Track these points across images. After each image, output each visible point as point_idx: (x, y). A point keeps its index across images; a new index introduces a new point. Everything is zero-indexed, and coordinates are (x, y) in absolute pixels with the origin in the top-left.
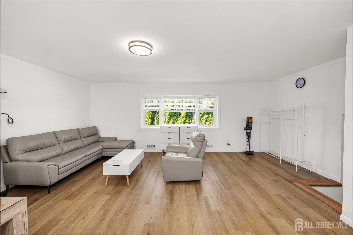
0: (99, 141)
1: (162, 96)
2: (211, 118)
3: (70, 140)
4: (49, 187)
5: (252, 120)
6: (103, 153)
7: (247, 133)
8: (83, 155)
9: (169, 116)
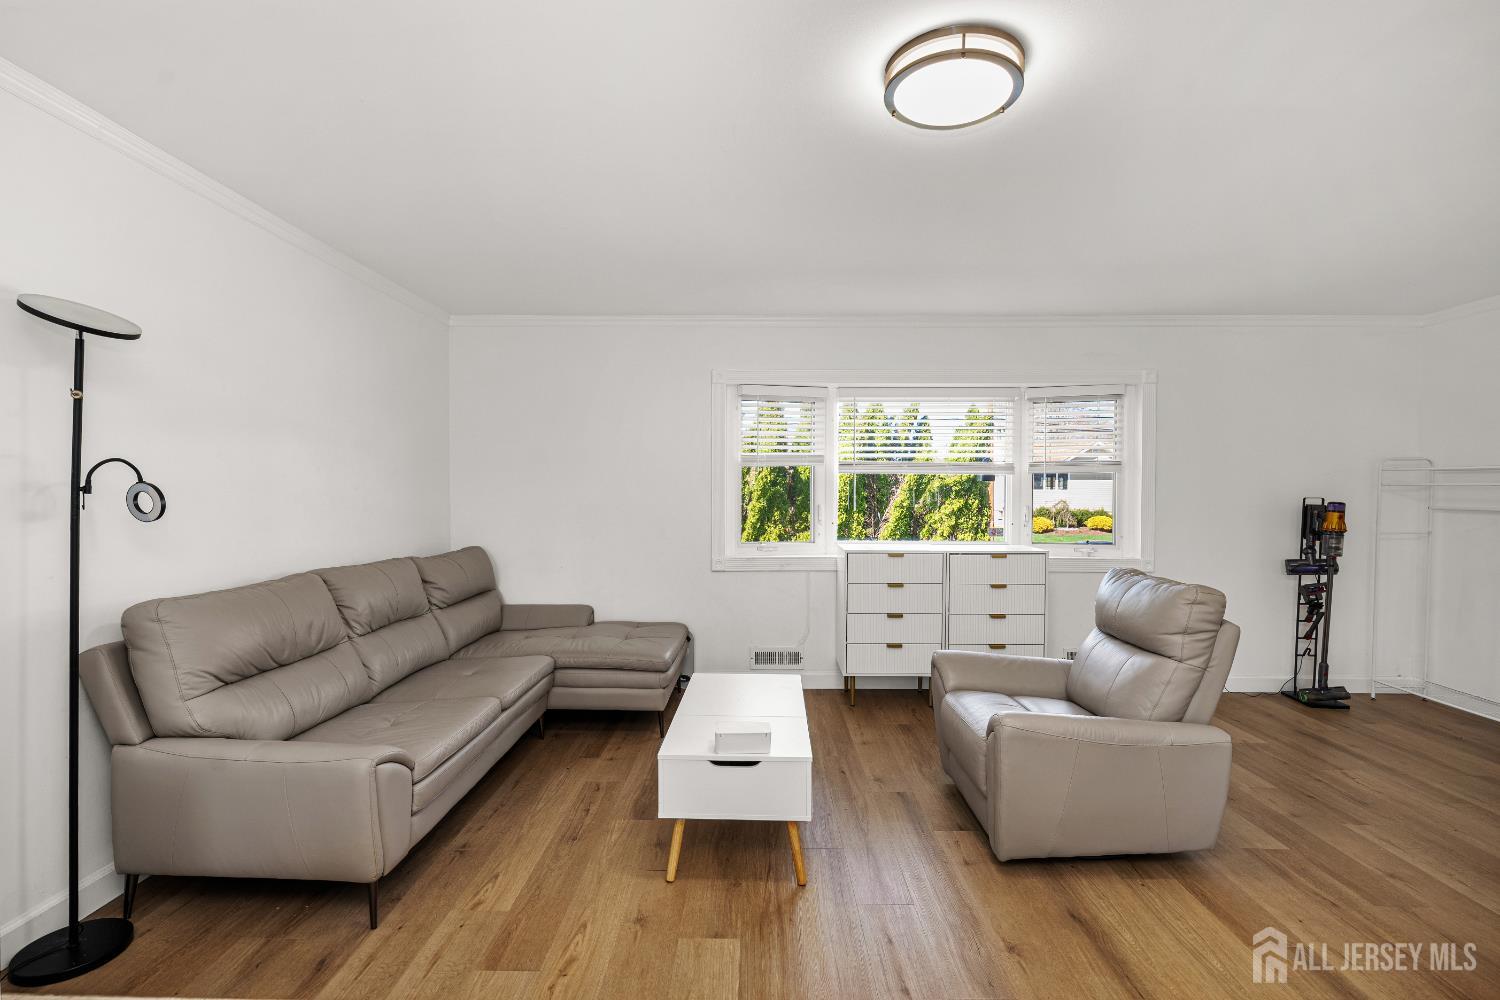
0: (504, 627)
1: (832, 387)
2: (980, 511)
3: (392, 618)
4: (373, 888)
5: (1342, 518)
6: (556, 690)
7: (1303, 590)
8: (492, 705)
9: (763, 503)
